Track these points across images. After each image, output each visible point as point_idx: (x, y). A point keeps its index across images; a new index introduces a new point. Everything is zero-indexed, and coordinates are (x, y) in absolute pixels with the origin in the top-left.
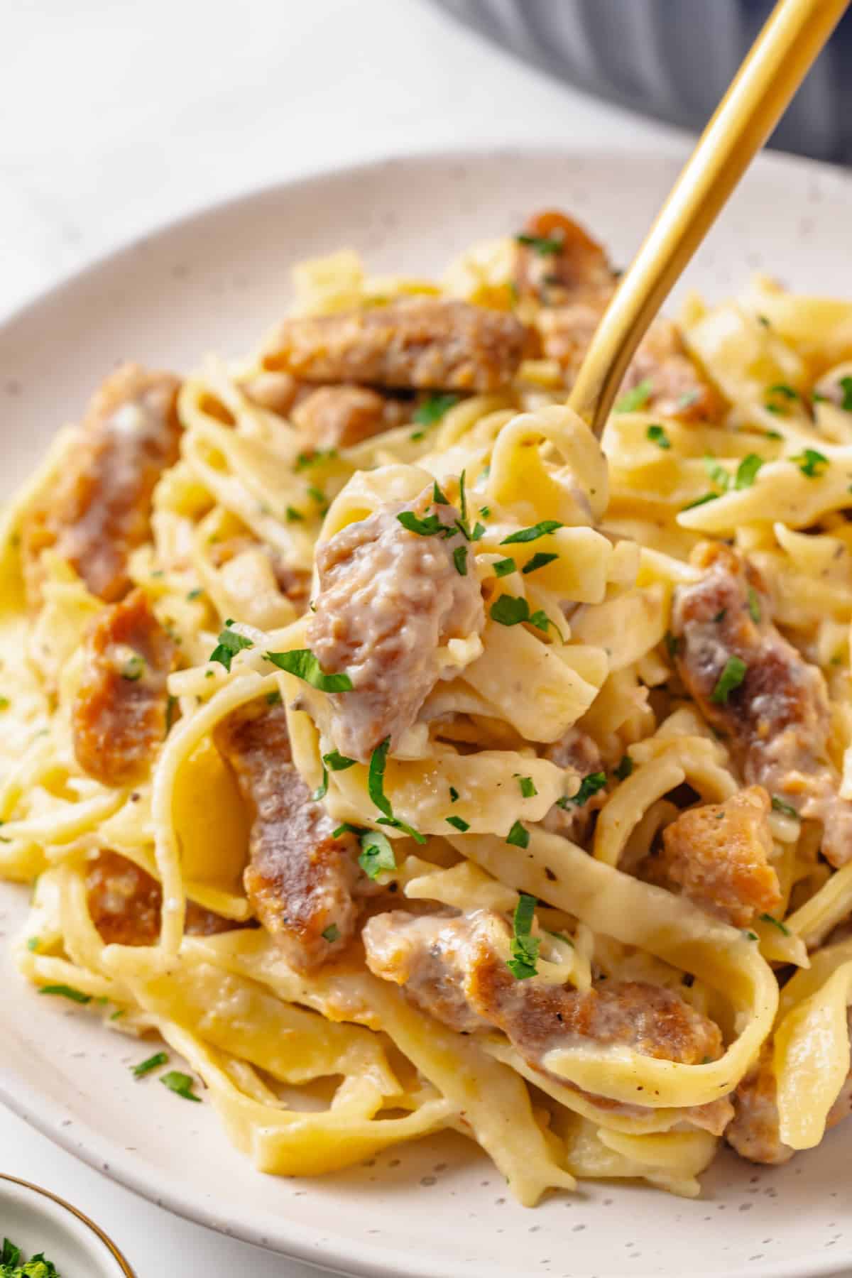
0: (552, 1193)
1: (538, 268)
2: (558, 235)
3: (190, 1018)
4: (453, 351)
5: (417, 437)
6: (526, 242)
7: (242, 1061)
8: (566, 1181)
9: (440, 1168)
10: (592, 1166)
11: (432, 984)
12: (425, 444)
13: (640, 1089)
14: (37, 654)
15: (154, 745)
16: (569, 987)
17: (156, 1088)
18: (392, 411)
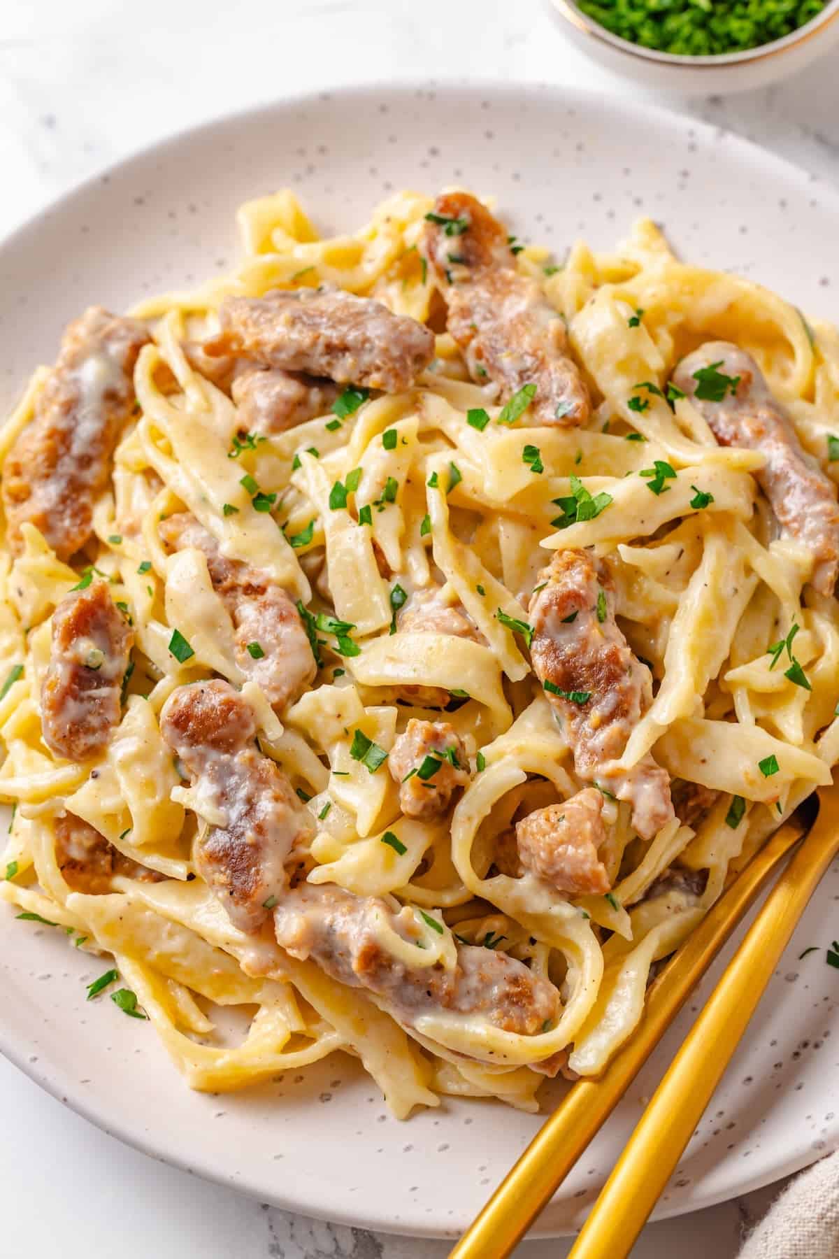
0: (419, 1109)
1: (447, 246)
2: (465, 217)
3: (139, 952)
4: (366, 359)
5: (334, 426)
6: (436, 221)
7: (181, 985)
8: (432, 1100)
9: (335, 1084)
10: (453, 1087)
11: (328, 955)
12: (341, 434)
13: (491, 1053)
14: (13, 593)
15: (112, 729)
16: (439, 967)
17: (108, 1006)
18: (315, 396)
